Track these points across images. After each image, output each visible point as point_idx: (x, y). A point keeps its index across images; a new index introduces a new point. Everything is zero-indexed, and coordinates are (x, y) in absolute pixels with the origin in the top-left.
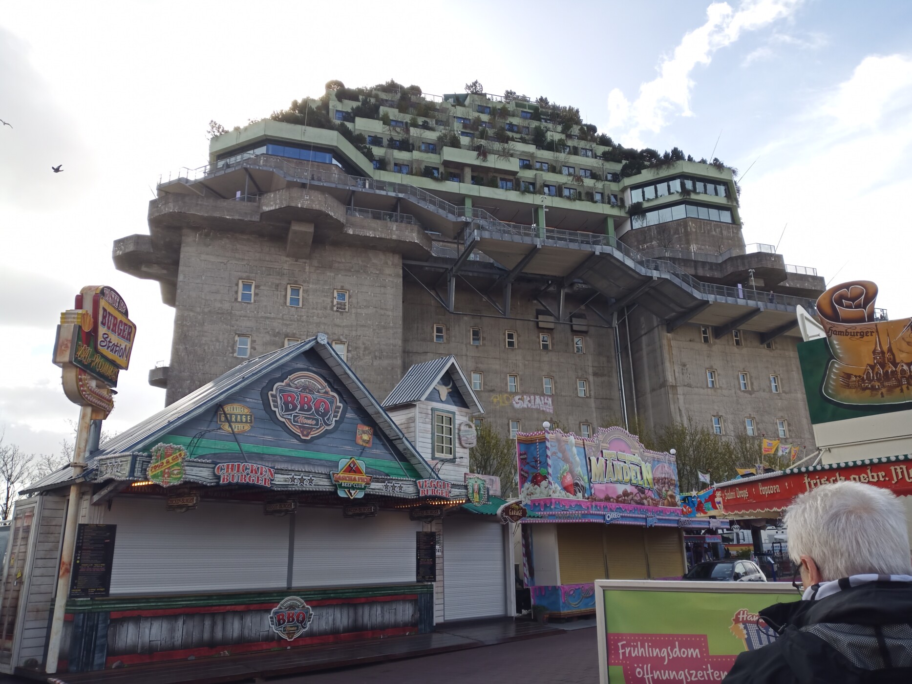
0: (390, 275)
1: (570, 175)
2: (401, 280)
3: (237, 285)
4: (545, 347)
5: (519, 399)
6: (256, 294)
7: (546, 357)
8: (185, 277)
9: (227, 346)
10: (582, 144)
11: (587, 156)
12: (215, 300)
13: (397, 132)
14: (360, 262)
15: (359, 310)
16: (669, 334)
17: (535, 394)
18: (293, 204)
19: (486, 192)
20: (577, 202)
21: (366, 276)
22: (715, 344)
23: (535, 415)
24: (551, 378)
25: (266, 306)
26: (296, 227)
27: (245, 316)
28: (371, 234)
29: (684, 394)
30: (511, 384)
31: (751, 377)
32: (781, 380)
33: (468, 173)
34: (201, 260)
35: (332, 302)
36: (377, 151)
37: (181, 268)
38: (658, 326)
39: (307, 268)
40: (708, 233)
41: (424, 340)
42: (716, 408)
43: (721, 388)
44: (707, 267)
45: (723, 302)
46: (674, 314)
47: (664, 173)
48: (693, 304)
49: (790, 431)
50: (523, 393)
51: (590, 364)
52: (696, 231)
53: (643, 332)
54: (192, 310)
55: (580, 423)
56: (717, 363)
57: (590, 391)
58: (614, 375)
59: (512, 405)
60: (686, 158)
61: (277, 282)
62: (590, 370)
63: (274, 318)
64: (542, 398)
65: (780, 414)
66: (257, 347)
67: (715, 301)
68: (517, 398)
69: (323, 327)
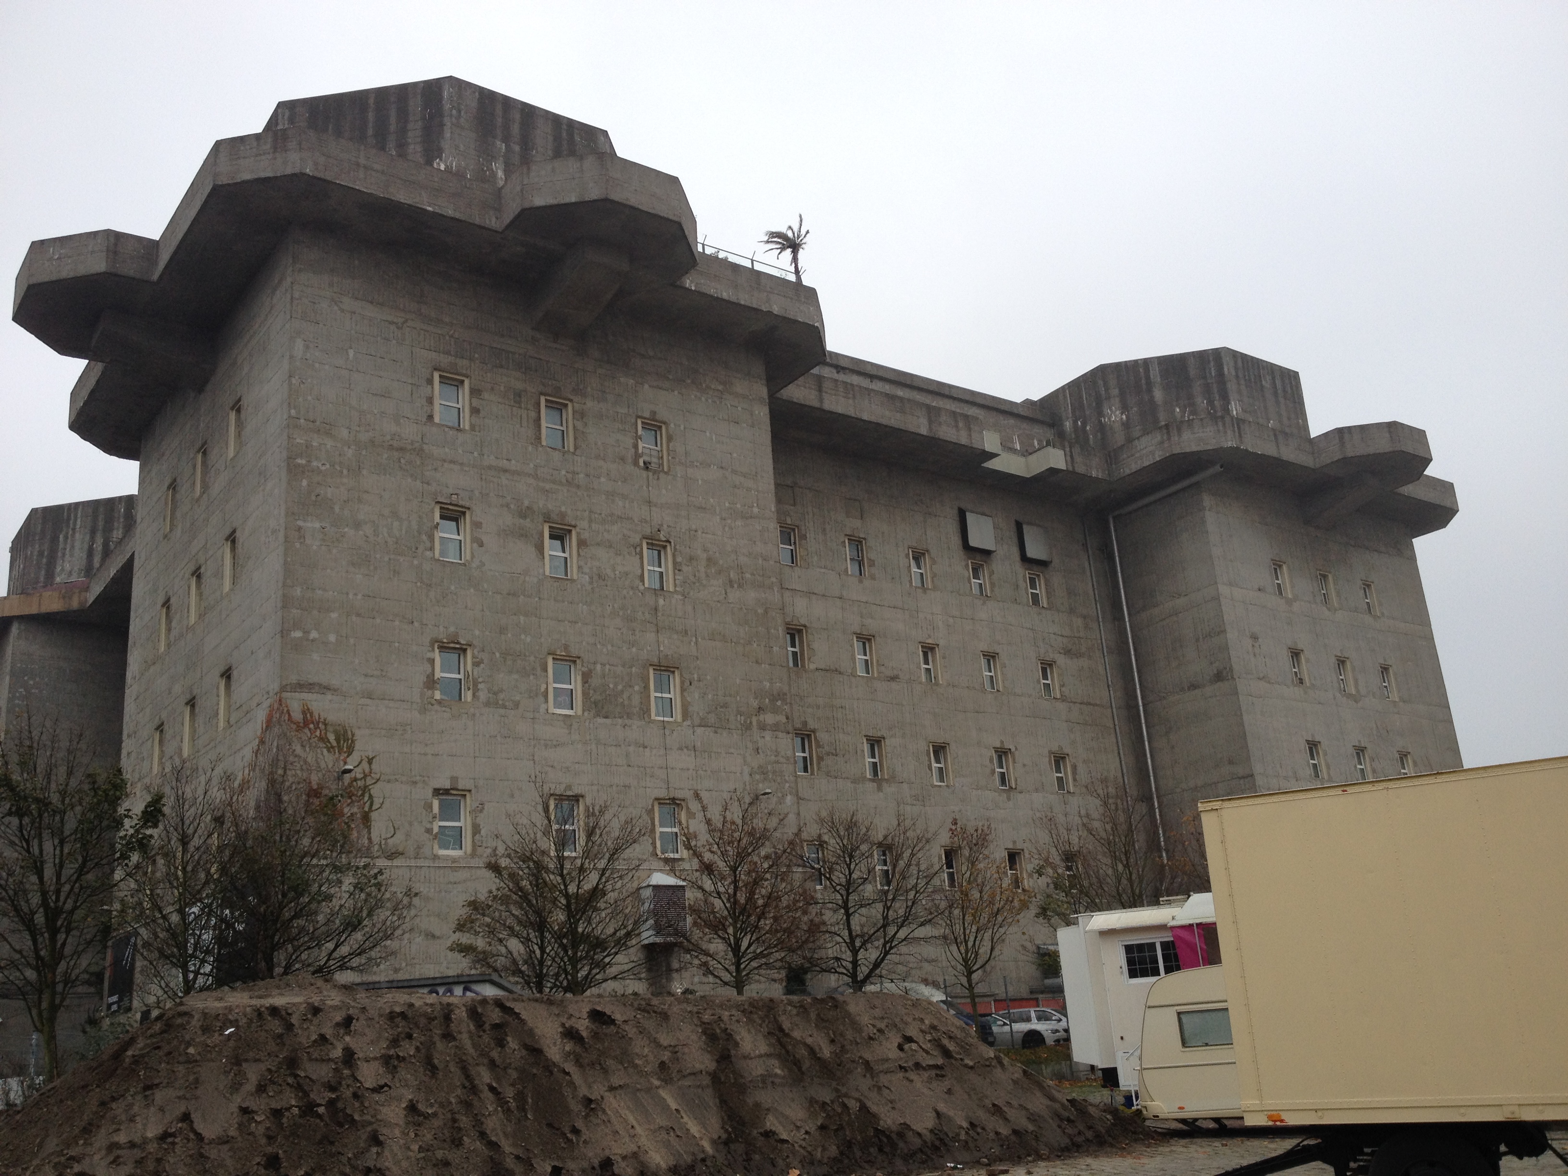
0: (744, 396)
2: (766, 411)
3: (430, 382)
4: (980, 589)
6: (475, 411)
7: (984, 611)
8: (307, 347)
12: (383, 415)
14: (685, 363)
15: (690, 471)
21: (698, 394)
22: (1295, 598)
23: (974, 734)
24: (995, 655)
25: (497, 441)
27: (452, 462)
30: (925, 666)
31: (1353, 669)
32: (1397, 675)
34: (342, 311)
35: (636, 446)
39: (578, 360)
40: (1256, 382)
42: (1310, 725)
43: (1313, 687)
51: (1057, 630)
52: (1236, 376)
54: (328, 434)
55: (1050, 752)
56: (1305, 639)
57: (1061, 686)
61: (518, 385)
62: (1059, 644)
63: (517, 473)
65: (1401, 742)
66: (485, 539)
69: (620, 503)
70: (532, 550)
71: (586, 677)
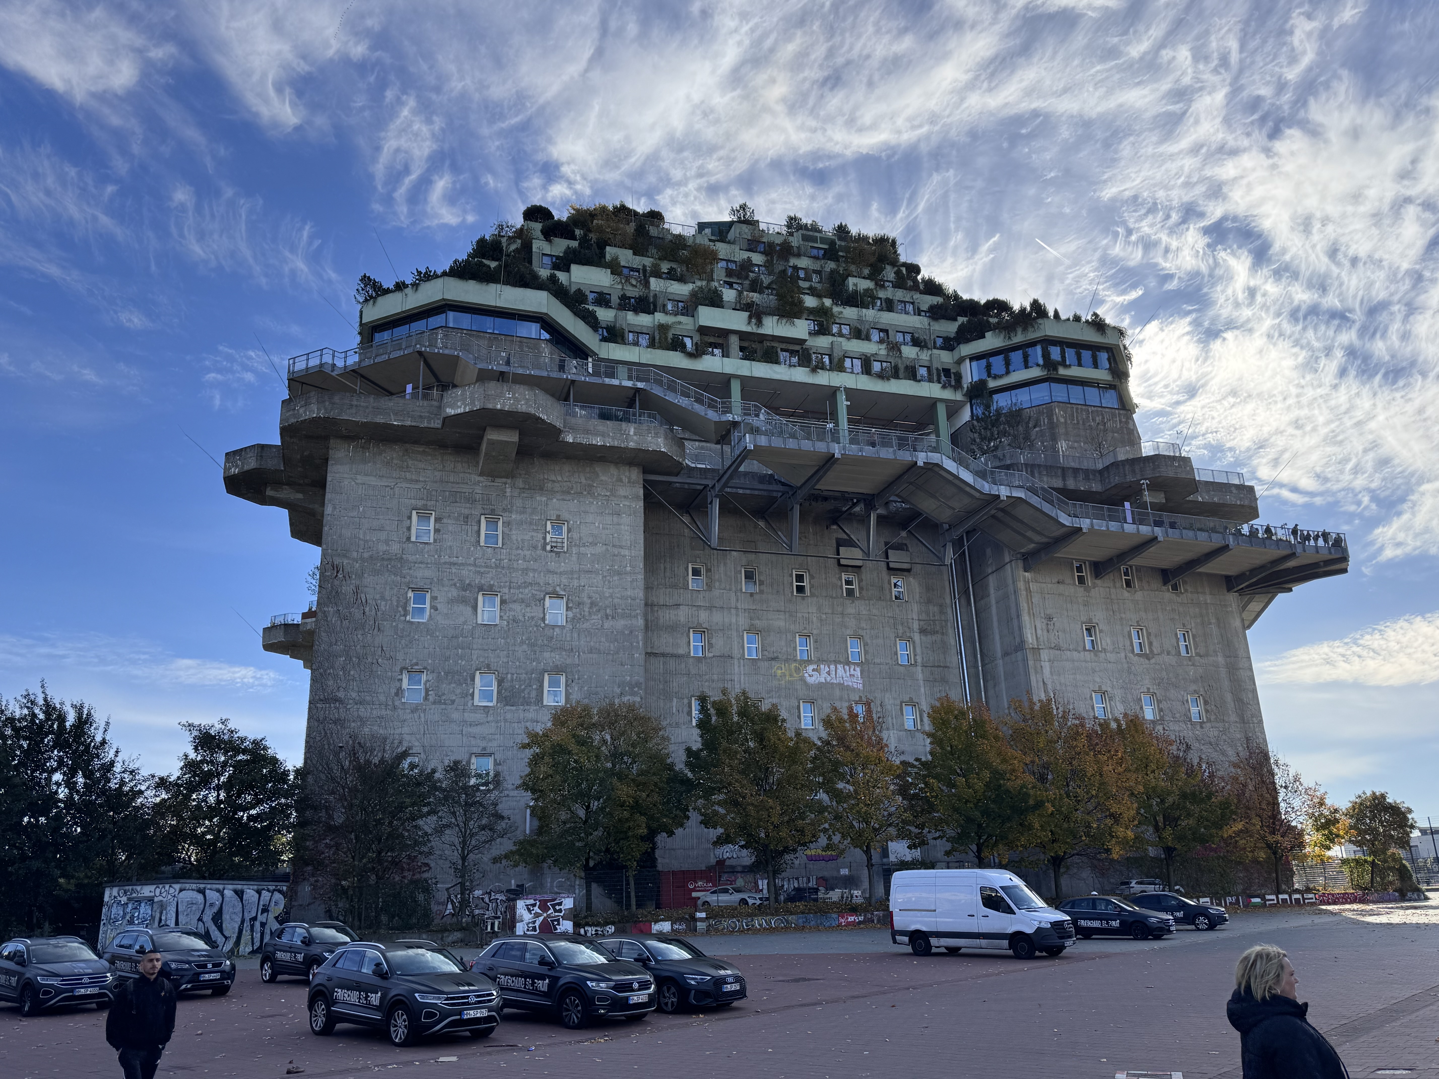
0: (625, 497)
1: (881, 341)
2: (641, 504)
3: (410, 518)
4: (850, 593)
5: (813, 670)
6: (437, 531)
7: (851, 608)
8: (335, 508)
9: (397, 606)
10: (899, 294)
11: (907, 313)
12: (379, 541)
13: (633, 286)
14: (583, 481)
15: (582, 549)
16: (1027, 574)
17: (836, 662)
18: (490, 406)
19: (761, 370)
20: (893, 381)
21: (591, 500)
22: (1095, 586)
23: (837, 693)
24: (860, 637)
25: (450, 547)
26: (493, 435)
27: (421, 563)
28: (598, 441)
29: (1049, 661)
30: (801, 649)
31: (1149, 634)
32: (1194, 636)
33: (734, 342)
34: (358, 484)
35: (545, 538)
36: (605, 315)
37: (328, 496)
38: (1011, 561)
39: (508, 490)
40: (1084, 424)
41: (674, 586)
42: (1098, 680)
43: (1104, 650)
44: (1081, 477)
45: (1104, 528)
46: (1032, 546)
47: (1019, 338)
48: (1058, 532)
49: (1207, 711)
50: (820, 661)
51: (915, 617)
52: (1066, 422)
53: (990, 571)
54: (345, 556)
55: (901, 703)
56: (1099, 616)
57: (915, 655)
58: (950, 631)
59: (803, 680)
60: (1051, 314)
61: (467, 512)
62: (916, 626)
63: (462, 564)
64: (847, 668)
65: (1193, 687)
66: (439, 606)
67: (1092, 529)
68: (810, 668)
69: (531, 575)
70: (469, 610)
71: (500, 683)
